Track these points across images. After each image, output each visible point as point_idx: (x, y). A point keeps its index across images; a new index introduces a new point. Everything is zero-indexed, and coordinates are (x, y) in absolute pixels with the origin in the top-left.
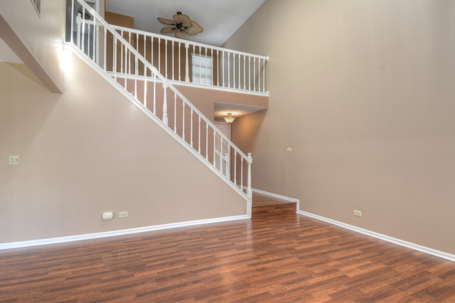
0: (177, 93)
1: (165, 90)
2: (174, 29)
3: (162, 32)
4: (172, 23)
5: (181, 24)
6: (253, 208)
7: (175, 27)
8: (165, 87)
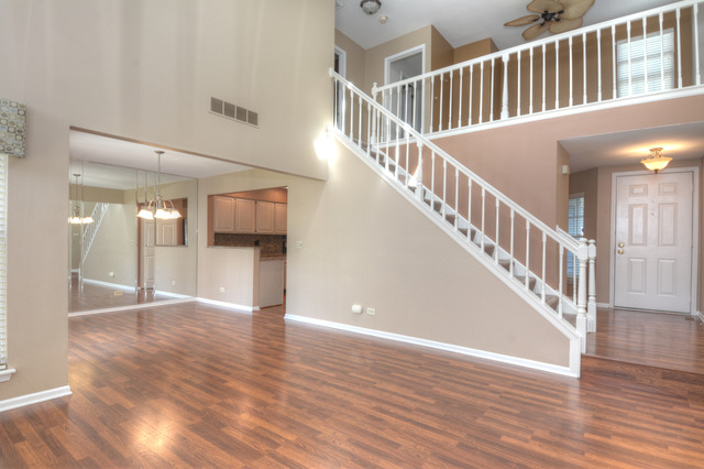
0: (435, 149)
1: (420, 150)
2: (542, 25)
3: (527, 38)
4: (531, 18)
5: (546, 12)
6: (582, 356)
7: (542, 21)
8: (419, 145)
